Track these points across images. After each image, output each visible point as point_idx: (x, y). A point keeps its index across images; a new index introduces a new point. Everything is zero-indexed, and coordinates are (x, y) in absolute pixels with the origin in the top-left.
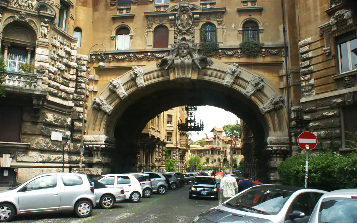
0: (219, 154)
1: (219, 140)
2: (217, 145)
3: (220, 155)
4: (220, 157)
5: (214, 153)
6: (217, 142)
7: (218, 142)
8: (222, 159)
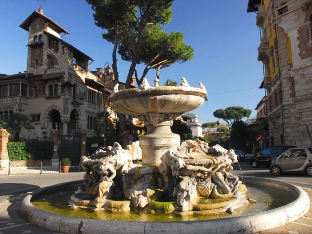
0: (53, 95)
1: (57, 50)
2: (45, 67)
3: (58, 97)
4: (59, 104)
5: (31, 94)
6: (45, 58)
7: (50, 57)
8: (66, 111)
